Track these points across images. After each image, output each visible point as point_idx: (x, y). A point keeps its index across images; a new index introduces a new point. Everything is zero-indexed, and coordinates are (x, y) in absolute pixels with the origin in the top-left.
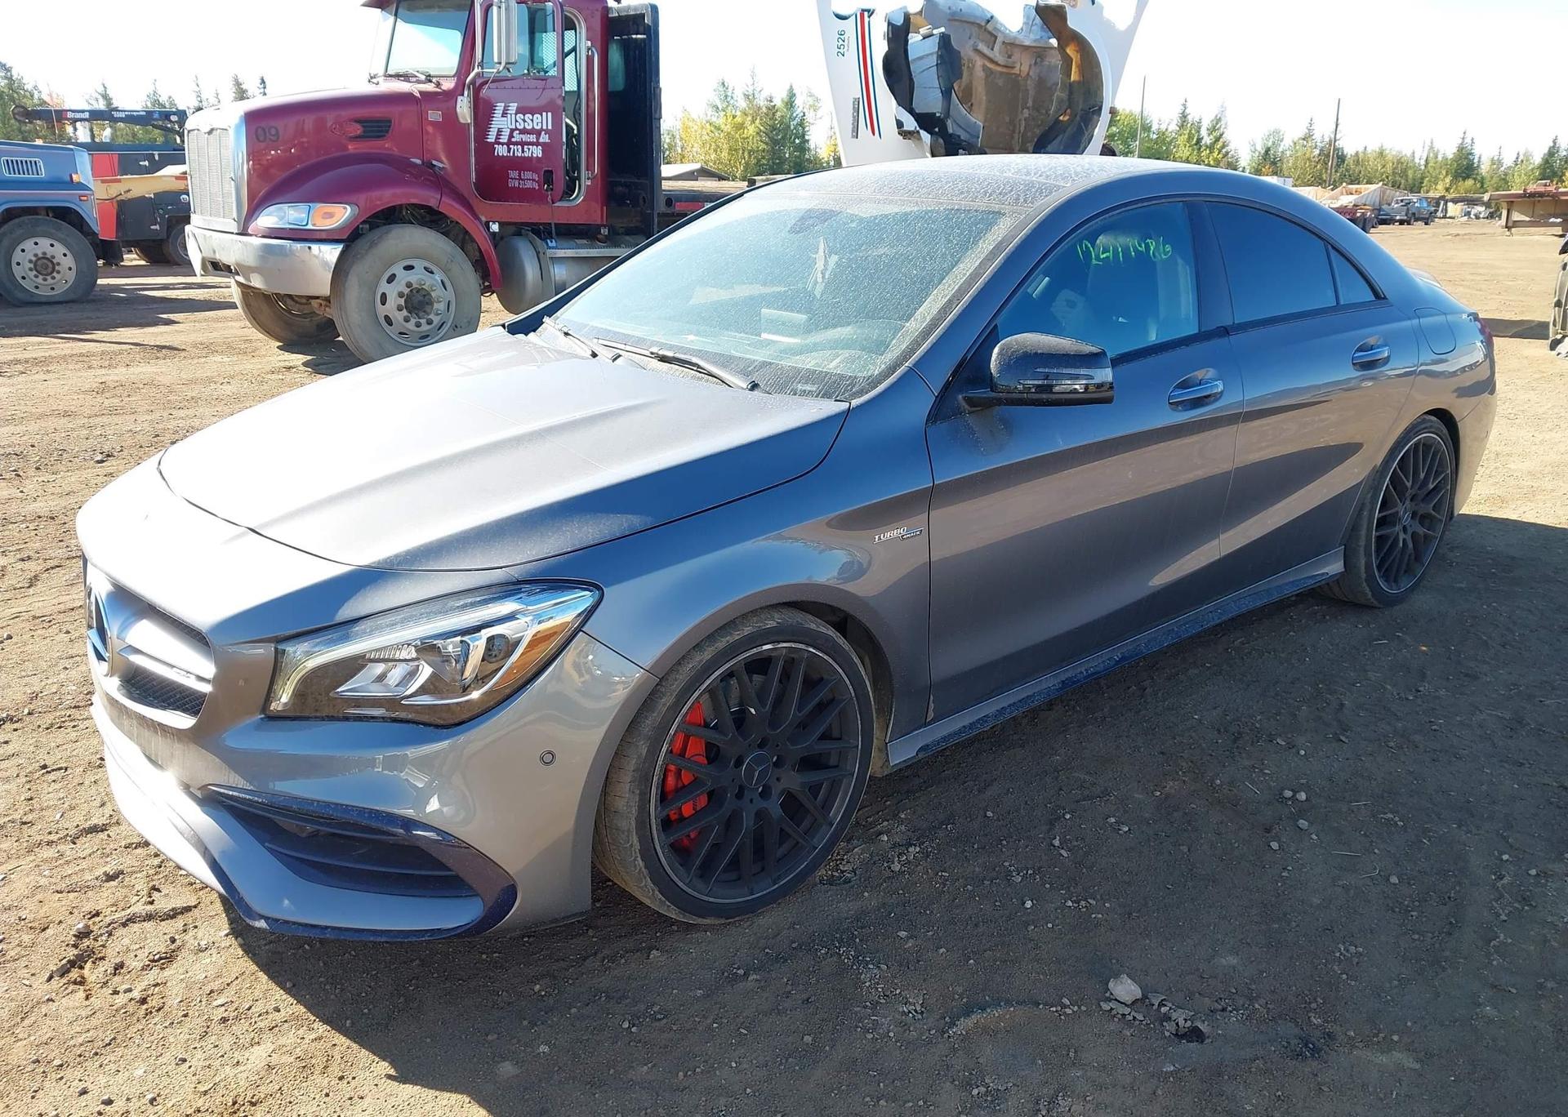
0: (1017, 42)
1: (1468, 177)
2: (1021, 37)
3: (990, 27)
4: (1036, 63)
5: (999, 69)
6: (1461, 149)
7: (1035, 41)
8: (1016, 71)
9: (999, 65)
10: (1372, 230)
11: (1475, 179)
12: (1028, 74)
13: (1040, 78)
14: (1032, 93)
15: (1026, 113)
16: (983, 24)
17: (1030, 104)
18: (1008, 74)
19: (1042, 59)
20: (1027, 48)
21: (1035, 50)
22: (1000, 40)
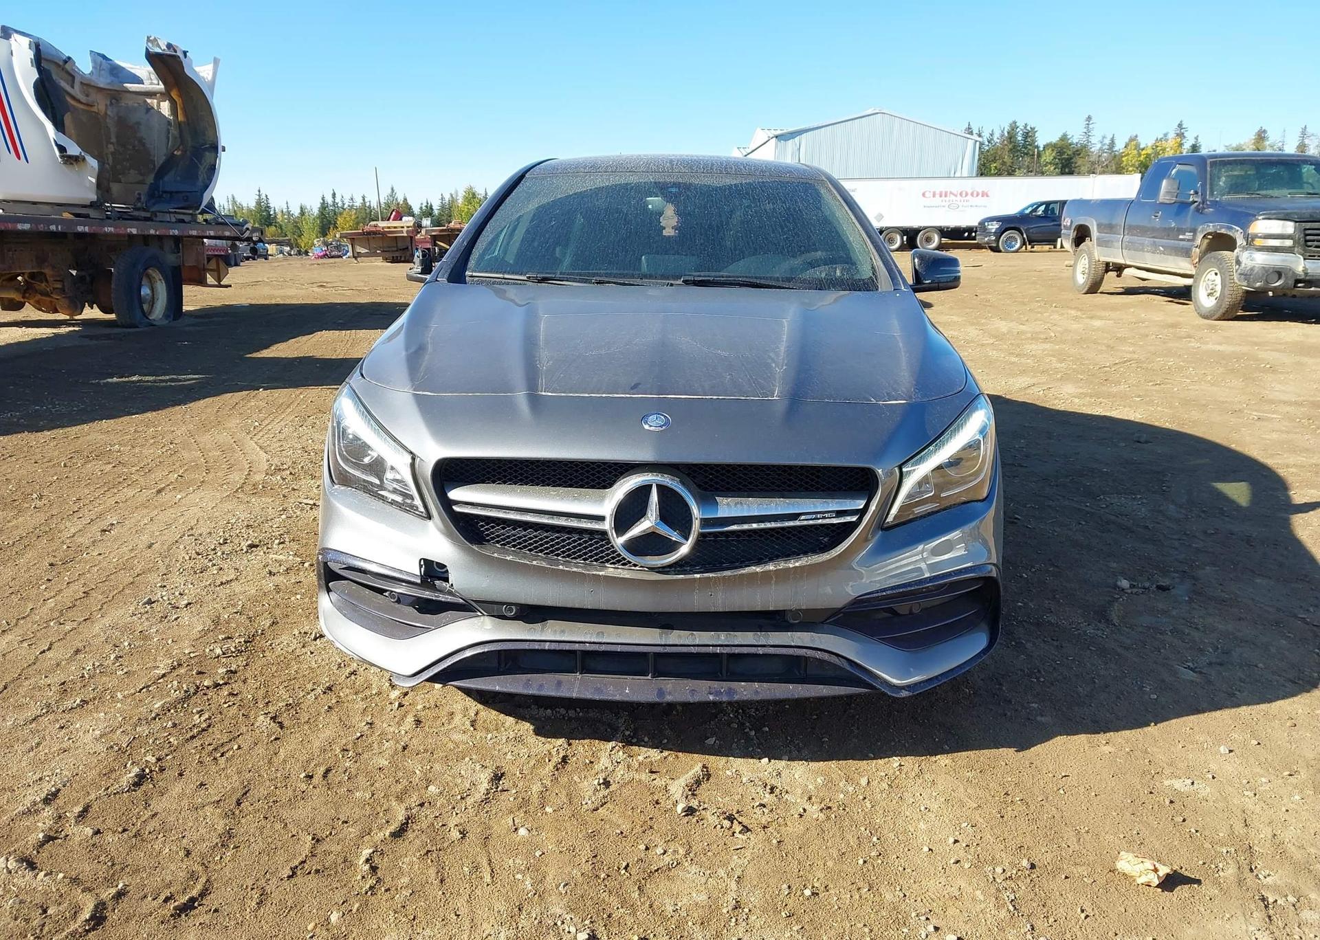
0: (93, 84)
1: (271, 224)
2: (94, 78)
3: (67, 66)
4: (111, 104)
5: (82, 106)
6: (259, 203)
7: (109, 84)
8: (95, 109)
9: (82, 103)
10: (242, 264)
11: (276, 226)
12: (106, 114)
13: (120, 118)
14: (113, 130)
15: (111, 148)
16: (61, 63)
17: (114, 140)
18: (88, 111)
19: (117, 100)
20: (100, 89)
21: (109, 92)
22: (77, 80)
